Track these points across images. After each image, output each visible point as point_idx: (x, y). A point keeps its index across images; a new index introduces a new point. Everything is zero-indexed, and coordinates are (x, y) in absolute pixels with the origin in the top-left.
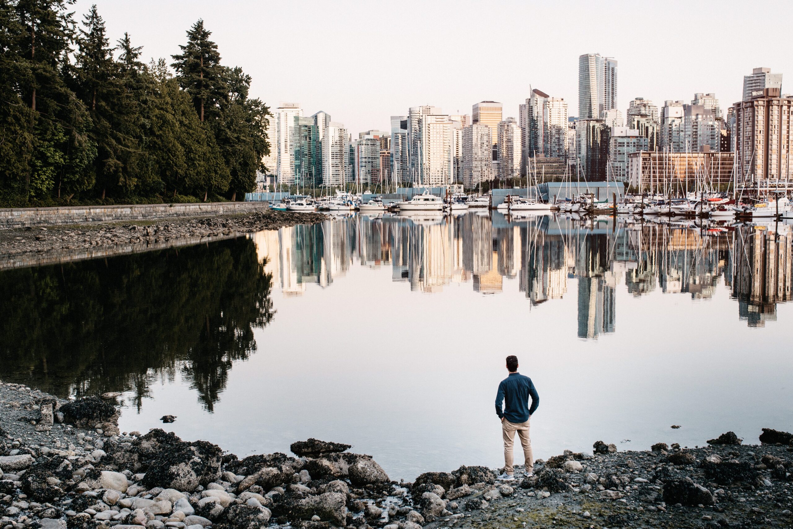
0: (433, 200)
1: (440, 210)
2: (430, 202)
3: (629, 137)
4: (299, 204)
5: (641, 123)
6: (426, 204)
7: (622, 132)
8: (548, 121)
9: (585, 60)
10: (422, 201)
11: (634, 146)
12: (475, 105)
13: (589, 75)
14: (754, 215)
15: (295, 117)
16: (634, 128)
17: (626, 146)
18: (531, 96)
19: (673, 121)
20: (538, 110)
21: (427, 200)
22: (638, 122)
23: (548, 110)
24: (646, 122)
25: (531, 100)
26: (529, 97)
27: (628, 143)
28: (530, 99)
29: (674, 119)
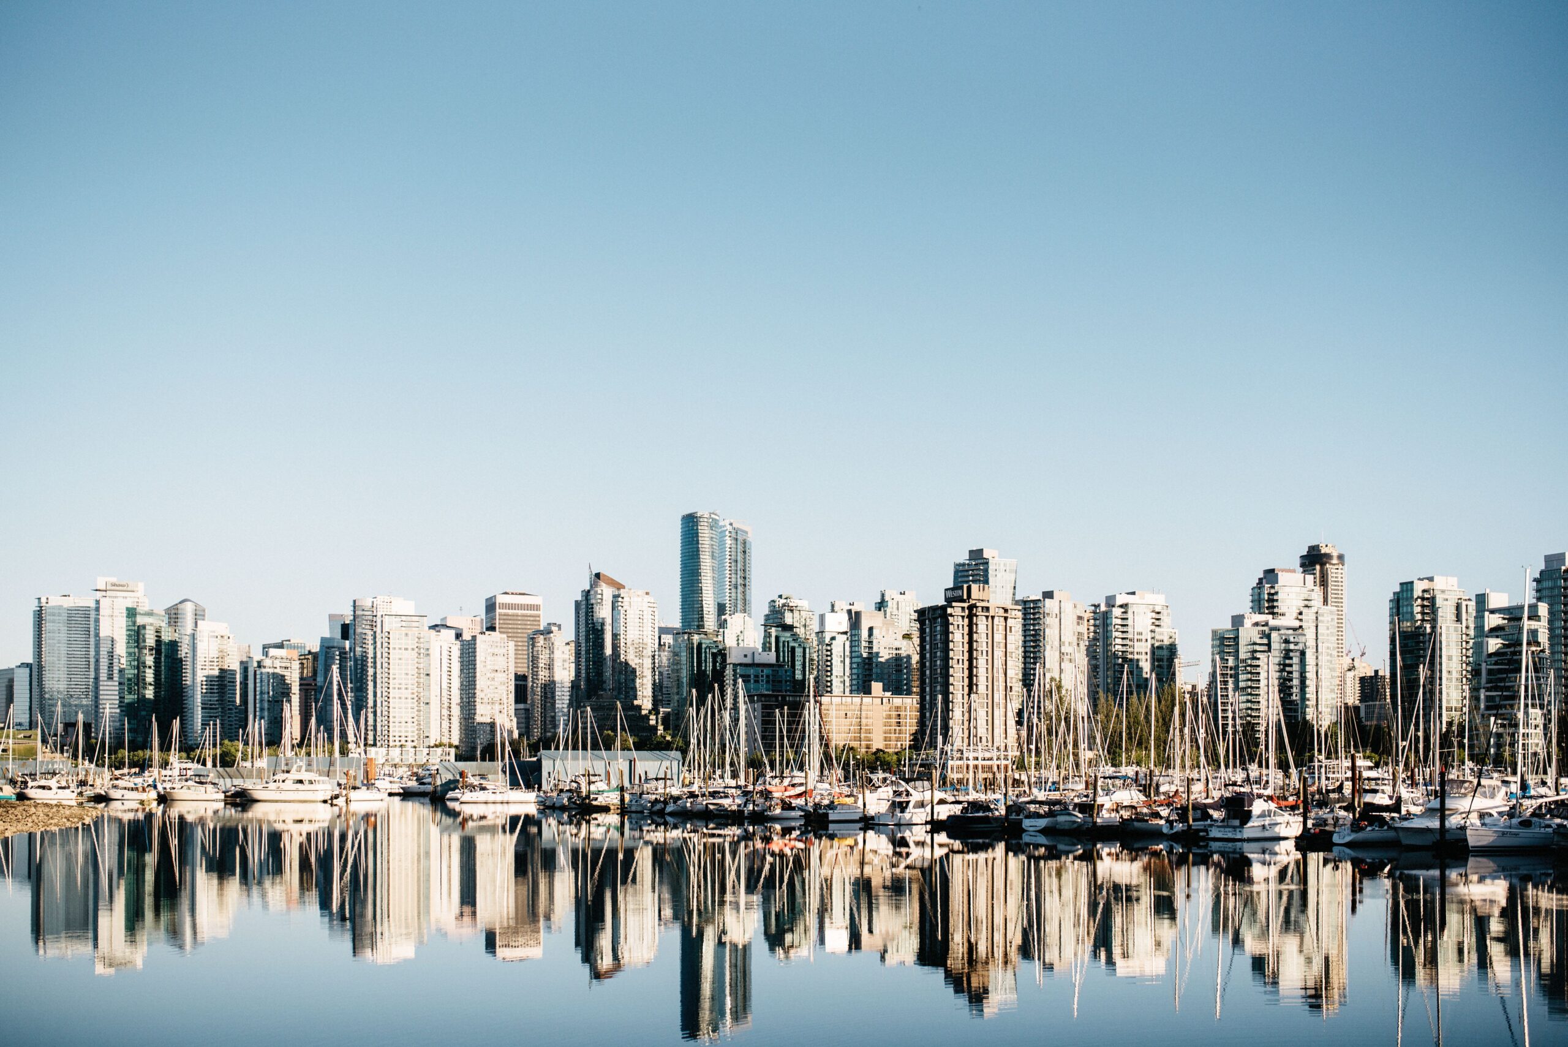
0: (311, 782)
1: (325, 802)
2: (307, 786)
3: (759, 665)
4: (43, 787)
5: (782, 639)
6: (297, 790)
7: (746, 656)
8: (622, 632)
9: (691, 523)
10: (289, 785)
11: (767, 682)
12: (491, 598)
13: (698, 550)
14: (831, 817)
15: (128, 609)
16: (770, 650)
17: (752, 681)
18: (591, 586)
19: (833, 638)
20: (603, 612)
21: (301, 782)
22: (777, 638)
23: (622, 612)
24: (791, 639)
25: (592, 592)
26: (588, 588)
27: (756, 676)
28: (589, 591)
29: (834, 634)
